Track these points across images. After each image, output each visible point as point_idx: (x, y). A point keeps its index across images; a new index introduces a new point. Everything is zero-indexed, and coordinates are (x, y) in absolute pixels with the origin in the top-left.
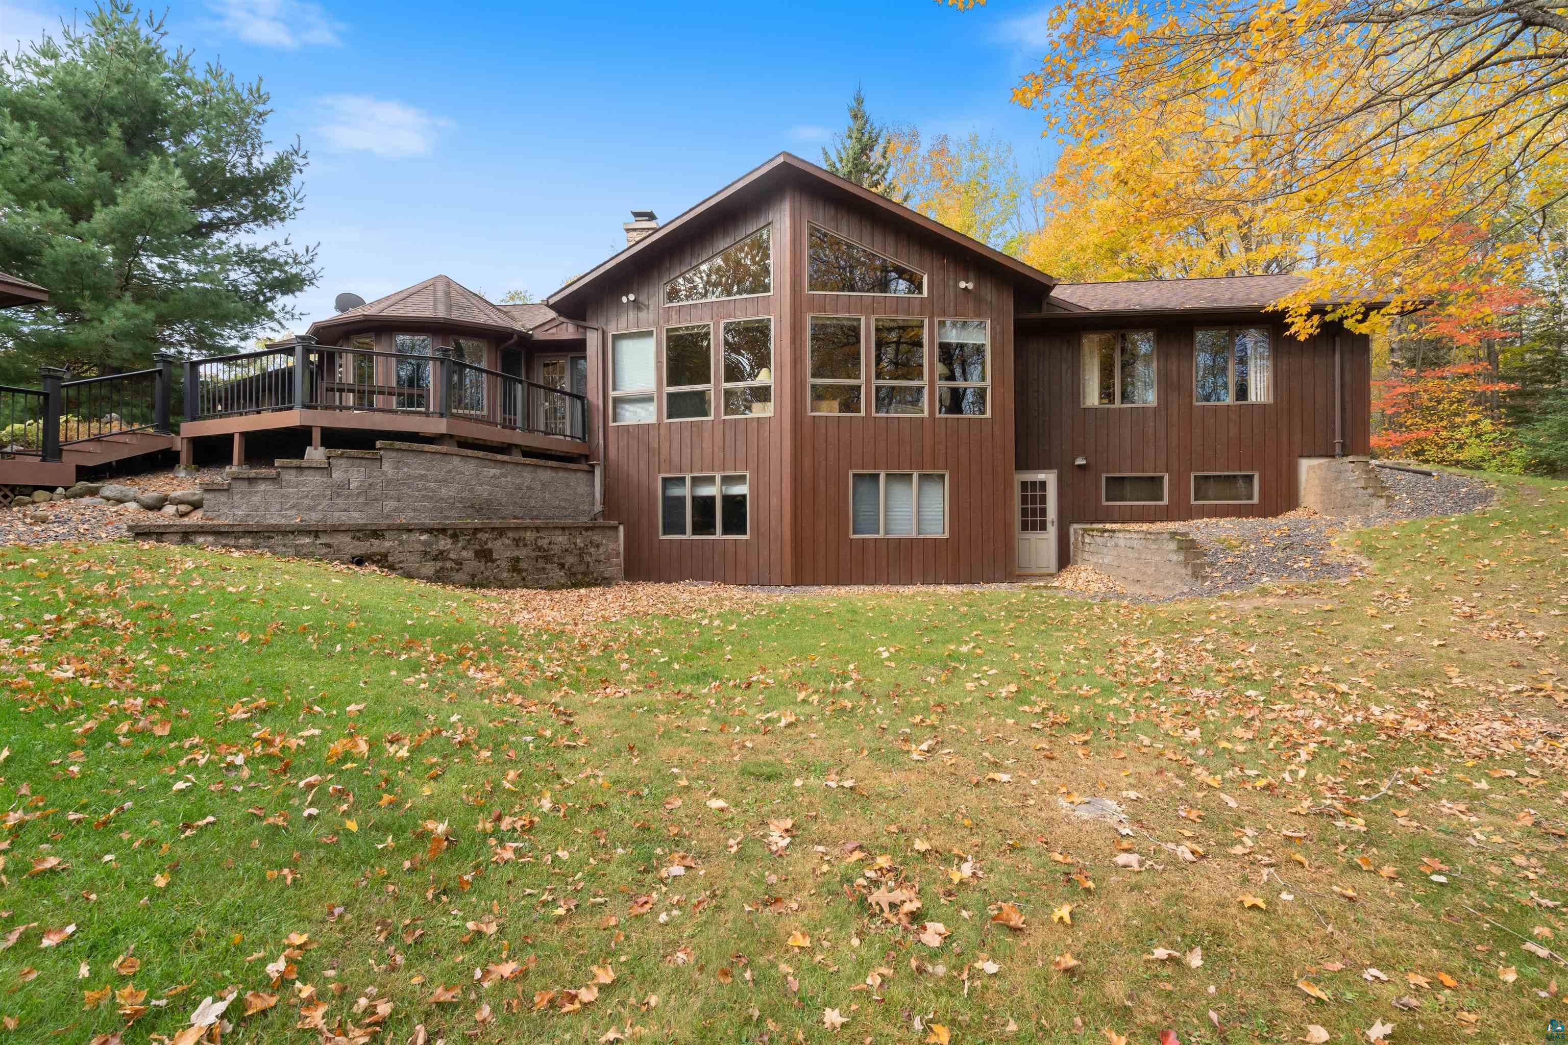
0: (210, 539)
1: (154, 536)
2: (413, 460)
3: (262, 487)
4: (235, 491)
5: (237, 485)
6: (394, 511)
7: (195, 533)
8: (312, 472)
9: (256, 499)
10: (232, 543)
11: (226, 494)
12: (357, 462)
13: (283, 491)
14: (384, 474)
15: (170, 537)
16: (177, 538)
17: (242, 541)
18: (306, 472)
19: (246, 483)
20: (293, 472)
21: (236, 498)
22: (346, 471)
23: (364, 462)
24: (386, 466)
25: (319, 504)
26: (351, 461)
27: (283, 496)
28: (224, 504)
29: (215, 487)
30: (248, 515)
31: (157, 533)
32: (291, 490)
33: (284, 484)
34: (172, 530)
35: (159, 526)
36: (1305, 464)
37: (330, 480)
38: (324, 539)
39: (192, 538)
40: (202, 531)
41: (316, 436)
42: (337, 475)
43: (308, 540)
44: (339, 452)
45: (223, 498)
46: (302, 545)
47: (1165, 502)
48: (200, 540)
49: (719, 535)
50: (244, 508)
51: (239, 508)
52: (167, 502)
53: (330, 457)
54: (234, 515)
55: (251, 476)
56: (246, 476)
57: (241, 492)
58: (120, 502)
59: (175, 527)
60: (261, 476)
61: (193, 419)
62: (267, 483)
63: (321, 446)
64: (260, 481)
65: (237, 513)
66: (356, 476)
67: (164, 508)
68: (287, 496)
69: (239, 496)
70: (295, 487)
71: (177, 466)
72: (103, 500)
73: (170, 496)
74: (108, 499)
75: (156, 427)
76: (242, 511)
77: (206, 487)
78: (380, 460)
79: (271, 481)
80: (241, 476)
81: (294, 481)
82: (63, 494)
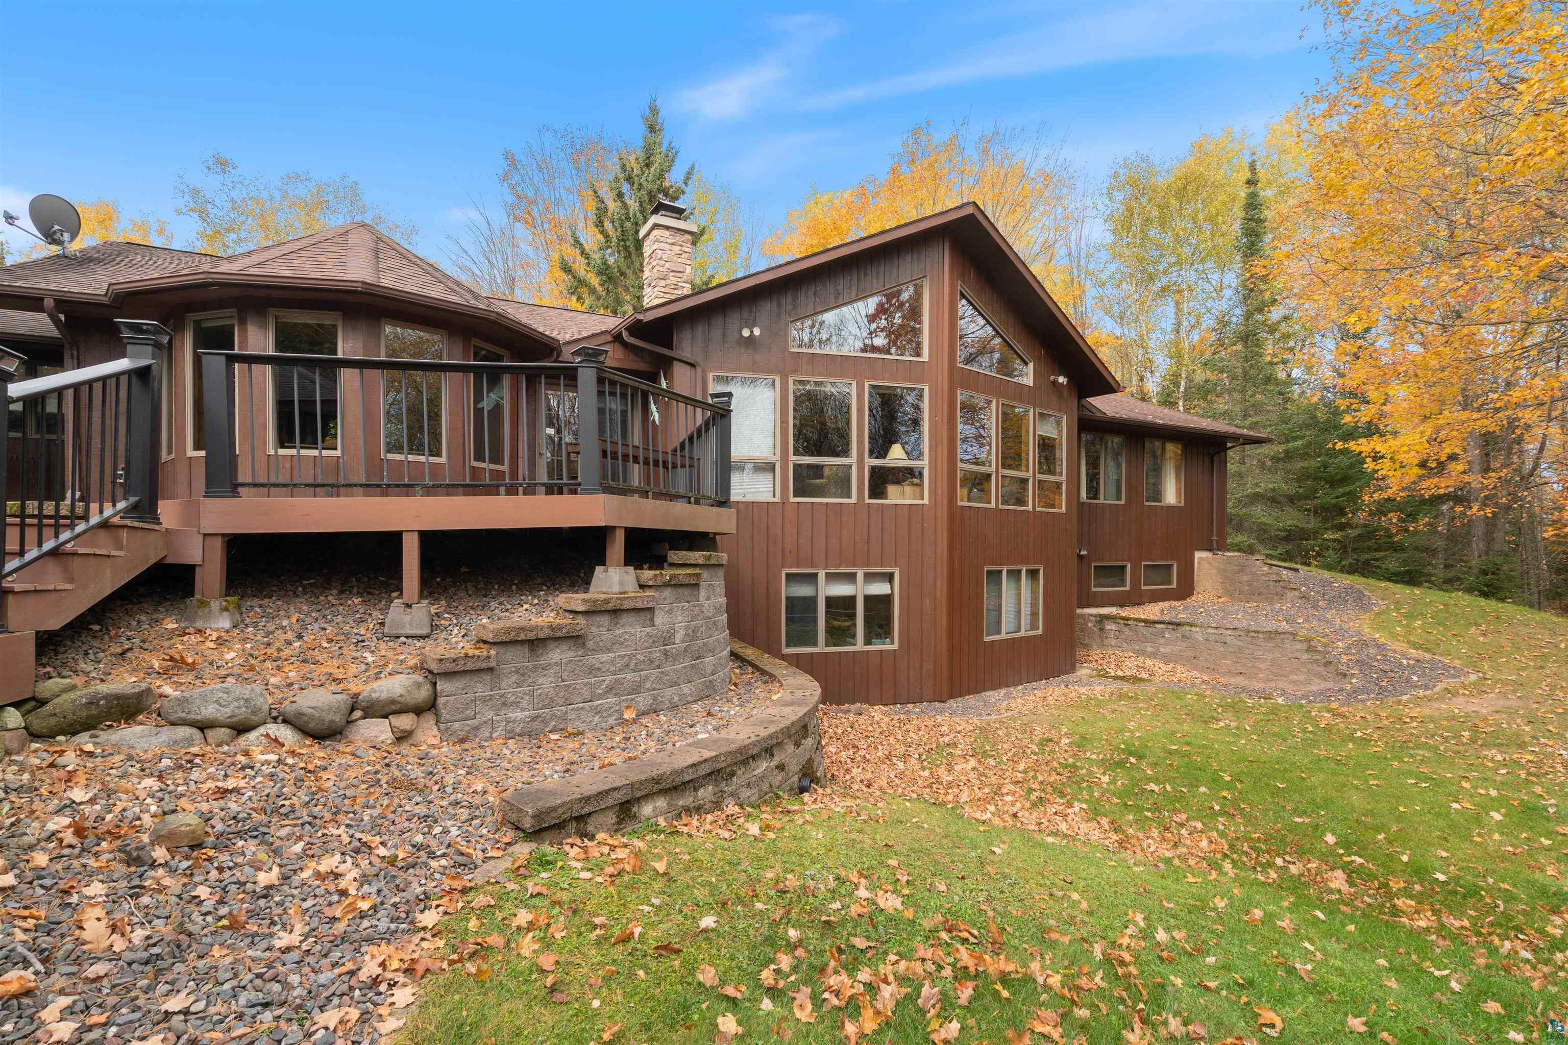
0: (662, 803)
1: (572, 826)
3: (556, 655)
4: (506, 669)
5: (507, 656)
7: (641, 798)
9: (546, 683)
11: (487, 677)
13: (590, 660)
14: (702, 609)
15: (601, 818)
16: (612, 817)
18: (625, 619)
19: (526, 649)
20: (605, 620)
21: (507, 684)
25: (647, 678)
26: (675, 591)
27: (591, 670)
28: (485, 700)
29: (470, 666)
30: (534, 718)
31: (579, 818)
32: (604, 657)
33: (590, 644)
34: (610, 801)
36: (1198, 555)
37: (653, 631)
38: (777, 757)
39: (635, 809)
40: (657, 789)
41: (617, 547)
42: (660, 619)
44: (652, 574)
45: (481, 688)
47: (1128, 588)
48: (647, 809)
49: (859, 645)
50: (524, 704)
51: (516, 704)
52: (358, 714)
53: (650, 587)
54: (508, 722)
55: (541, 636)
56: (532, 636)
57: (517, 672)
58: (241, 729)
59: (616, 795)
60: (559, 634)
61: (234, 489)
62: (564, 646)
63: (626, 564)
64: (552, 645)
65: (512, 716)
66: (680, 618)
67: (353, 728)
68: (599, 669)
69: (514, 678)
70: (609, 650)
71: (193, 601)
72: (184, 732)
73: (356, 696)
74: (203, 727)
75: (134, 508)
76: (523, 709)
77: (451, 667)
78: (696, 585)
79: (571, 643)
80: (522, 637)
81: (607, 636)
82: (38, 722)
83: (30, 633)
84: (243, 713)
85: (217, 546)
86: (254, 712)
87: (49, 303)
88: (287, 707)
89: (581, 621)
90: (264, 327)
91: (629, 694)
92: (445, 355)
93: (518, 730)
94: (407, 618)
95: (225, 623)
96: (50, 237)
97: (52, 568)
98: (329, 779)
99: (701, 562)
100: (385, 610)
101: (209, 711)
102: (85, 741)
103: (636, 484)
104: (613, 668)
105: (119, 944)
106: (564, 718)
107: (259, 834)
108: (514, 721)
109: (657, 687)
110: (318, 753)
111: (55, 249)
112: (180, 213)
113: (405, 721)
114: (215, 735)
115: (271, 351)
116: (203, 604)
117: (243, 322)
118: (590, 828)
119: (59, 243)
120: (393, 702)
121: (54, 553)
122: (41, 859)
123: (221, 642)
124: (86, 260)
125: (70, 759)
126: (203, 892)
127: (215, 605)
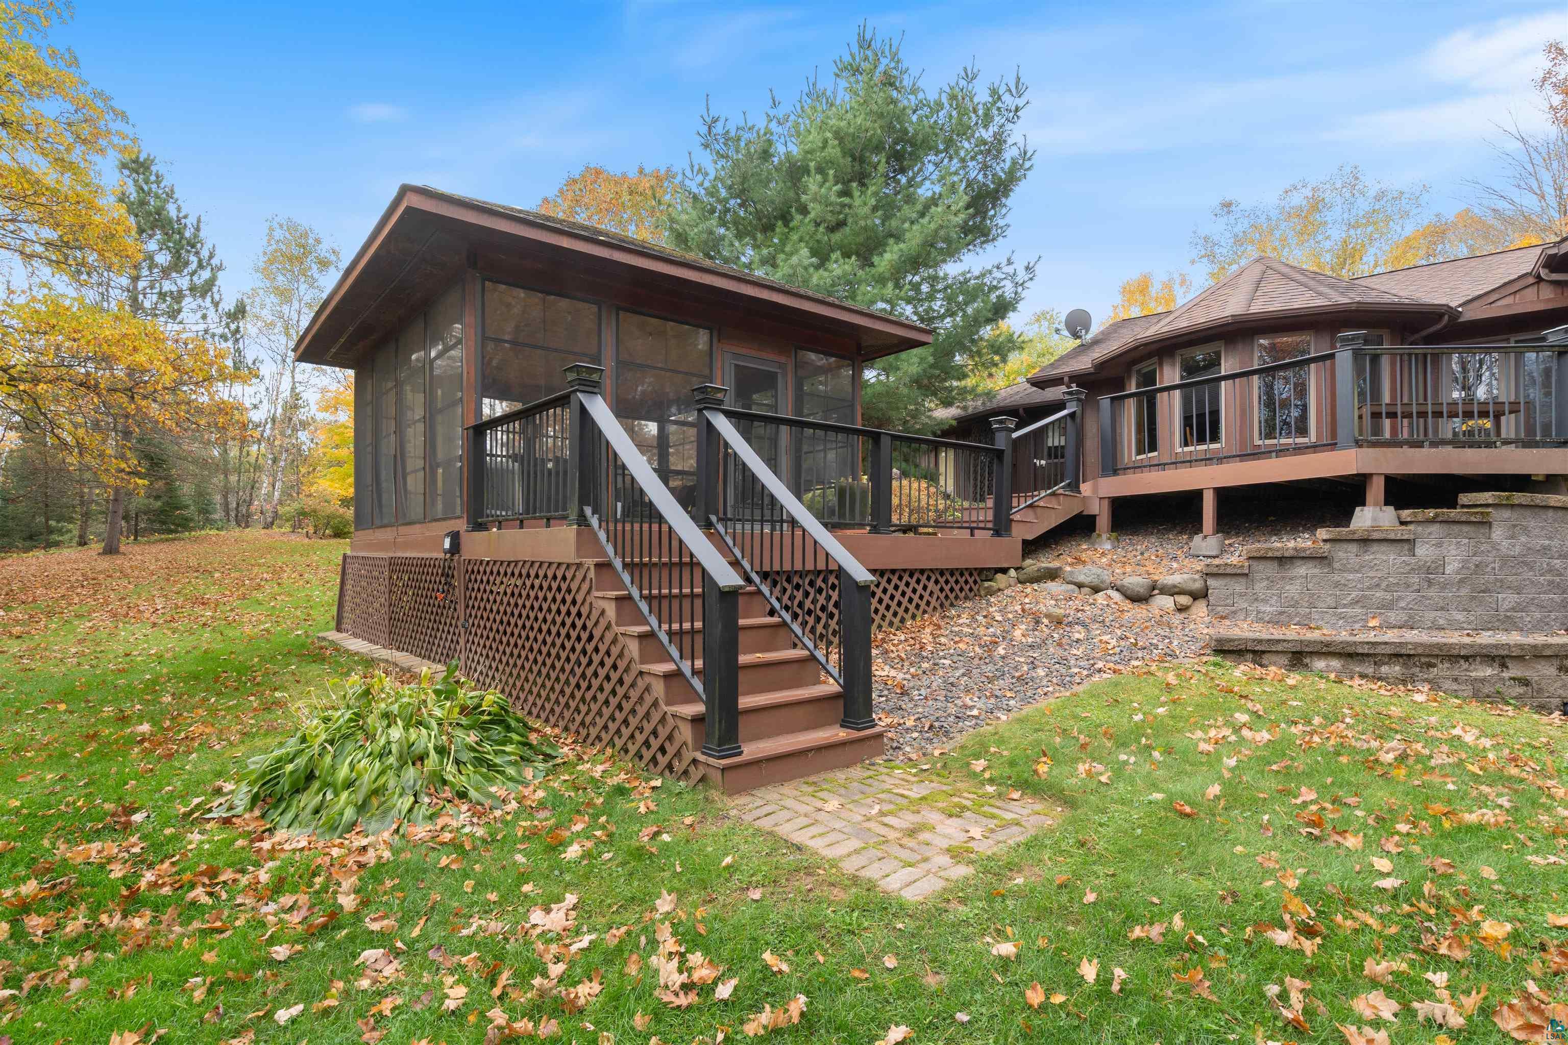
0: (1336, 663)
1: (1250, 656)
2: (1532, 522)
3: (1302, 570)
4: (1258, 576)
5: (1259, 566)
6: (1513, 609)
7: (1311, 653)
8: (1384, 547)
9: (1293, 590)
10: (1370, 671)
11: (1243, 580)
12: (1456, 528)
13: (1336, 578)
14: (1495, 547)
15: (1274, 658)
16: (1284, 660)
17: (1384, 669)
18: (1375, 547)
19: (1275, 564)
20: (1353, 548)
21: (1259, 586)
22: (1439, 545)
23: (1466, 528)
24: (1497, 533)
25: (1400, 598)
26: (1445, 527)
27: (1337, 585)
28: (1241, 595)
29: (1229, 571)
30: (1281, 613)
31: (1254, 652)
32: (1351, 576)
33: (1336, 565)
34: (1280, 648)
35: (1260, 641)
37: (1413, 560)
38: (1515, 671)
39: (1307, 660)
40: (1326, 650)
41: (1376, 490)
42: (1423, 551)
43: (1489, 672)
44: (1431, 513)
45: (1238, 586)
46: (1483, 680)
48: (1320, 664)
50: (1273, 602)
51: (1265, 601)
52: (1156, 592)
53: (1411, 522)
54: (1258, 612)
55: (1287, 554)
56: (1278, 554)
57: (1268, 579)
58: (1096, 590)
59: (1285, 644)
60: (1303, 555)
61: (1115, 472)
62: (1310, 564)
63: (1387, 503)
64: (1299, 562)
65: (1263, 609)
66: (1454, 552)
67: (1153, 599)
68: (1345, 585)
69: (1265, 583)
70: (1357, 572)
71: (1094, 535)
72: (1073, 587)
73: (1156, 581)
74: (1080, 586)
75: (1069, 485)
76: (1271, 606)
77: (1215, 570)
78: (1489, 524)
79: (1316, 562)
80: (1270, 554)
81: (1354, 561)
82: (1021, 578)
83: (1020, 539)
84: (1096, 582)
85: (1106, 503)
86: (1102, 582)
87: (1066, 379)
88: (1119, 583)
89: (1328, 546)
90: (1173, 365)
91: (1378, 608)
92: (1312, 350)
93: (1267, 619)
94: (1204, 544)
95: (1108, 546)
96: (1076, 335)
97: (1030, 512)
98: (1127, 616)
99: (1490, 501)
100: (1191, 538)
101: (1081, 578)
102: (1035, 586)
103: (1406, 436)
104: (1359, 586)
105: (1024, 640)
106: (1308, 616)
107: (1084, 625)
108: (1264, 612)
109: (1416, 607)
110: (1127, 605)
111: (1078, 342)
112: (1193, 262)
113: (1184, 600)
114: (1086, 590)
115: (1177, 382)
116: (1099, 535)
117: (1161, 365)
118: (1264, 662)
119: (1080, 337)
120: (1175, 586)
121: (1031, 506)
122: (1010, 616)
123: (1103, 554)
124: (1096, 342)
125: (1029, 590)
126: (1055, 635)
127: (1104, 536)
